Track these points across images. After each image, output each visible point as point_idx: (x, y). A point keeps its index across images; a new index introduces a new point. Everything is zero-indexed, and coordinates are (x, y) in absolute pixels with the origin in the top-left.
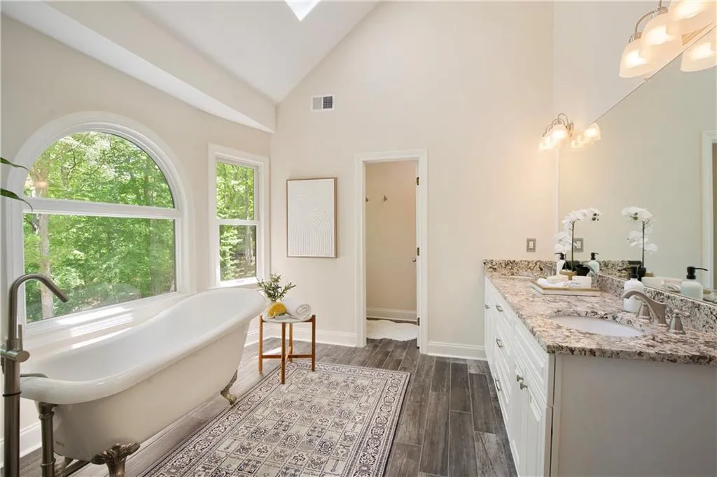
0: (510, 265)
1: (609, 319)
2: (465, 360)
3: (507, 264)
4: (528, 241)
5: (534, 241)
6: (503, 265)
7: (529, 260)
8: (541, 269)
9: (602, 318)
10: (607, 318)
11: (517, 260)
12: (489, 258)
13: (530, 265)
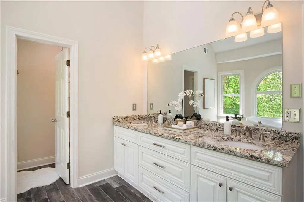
0: (126, 118)
1: (229, 140)
2: (104, 180)
3: (125, 118)
4: (134, 105)
5: (135, 105)
6: (123, 119)
7: (134, 115)
8: (139, 119)
9: (226, 140)
10: (228, 140)
11: (129, 115)
12: (116, 116)
13: (135, 117)
